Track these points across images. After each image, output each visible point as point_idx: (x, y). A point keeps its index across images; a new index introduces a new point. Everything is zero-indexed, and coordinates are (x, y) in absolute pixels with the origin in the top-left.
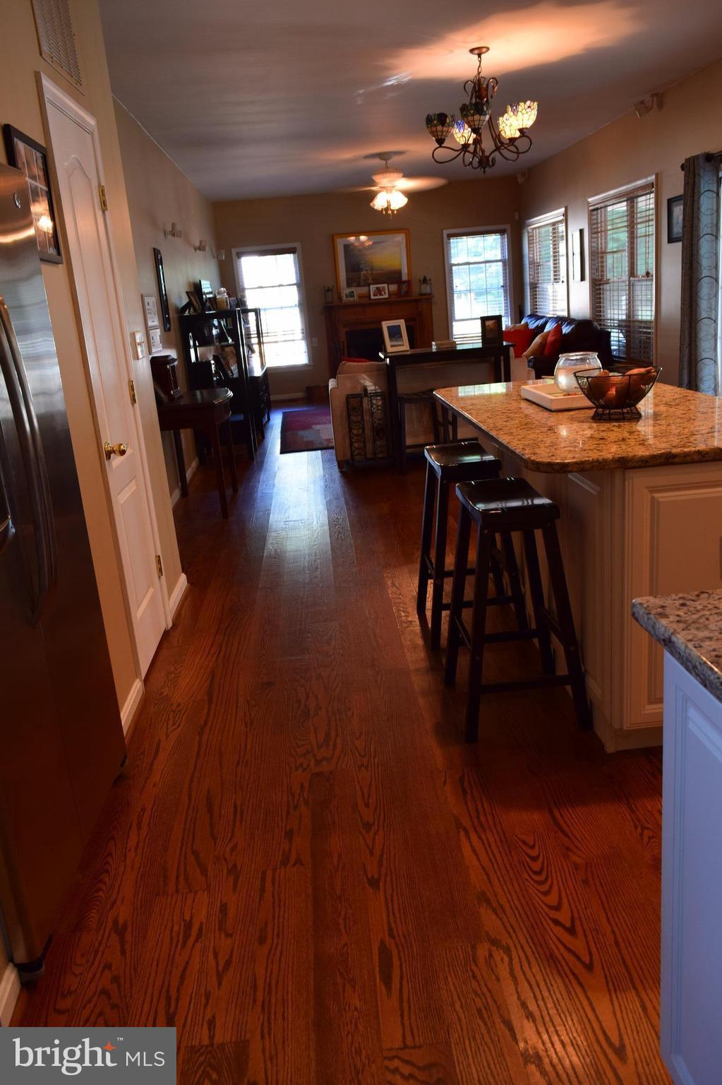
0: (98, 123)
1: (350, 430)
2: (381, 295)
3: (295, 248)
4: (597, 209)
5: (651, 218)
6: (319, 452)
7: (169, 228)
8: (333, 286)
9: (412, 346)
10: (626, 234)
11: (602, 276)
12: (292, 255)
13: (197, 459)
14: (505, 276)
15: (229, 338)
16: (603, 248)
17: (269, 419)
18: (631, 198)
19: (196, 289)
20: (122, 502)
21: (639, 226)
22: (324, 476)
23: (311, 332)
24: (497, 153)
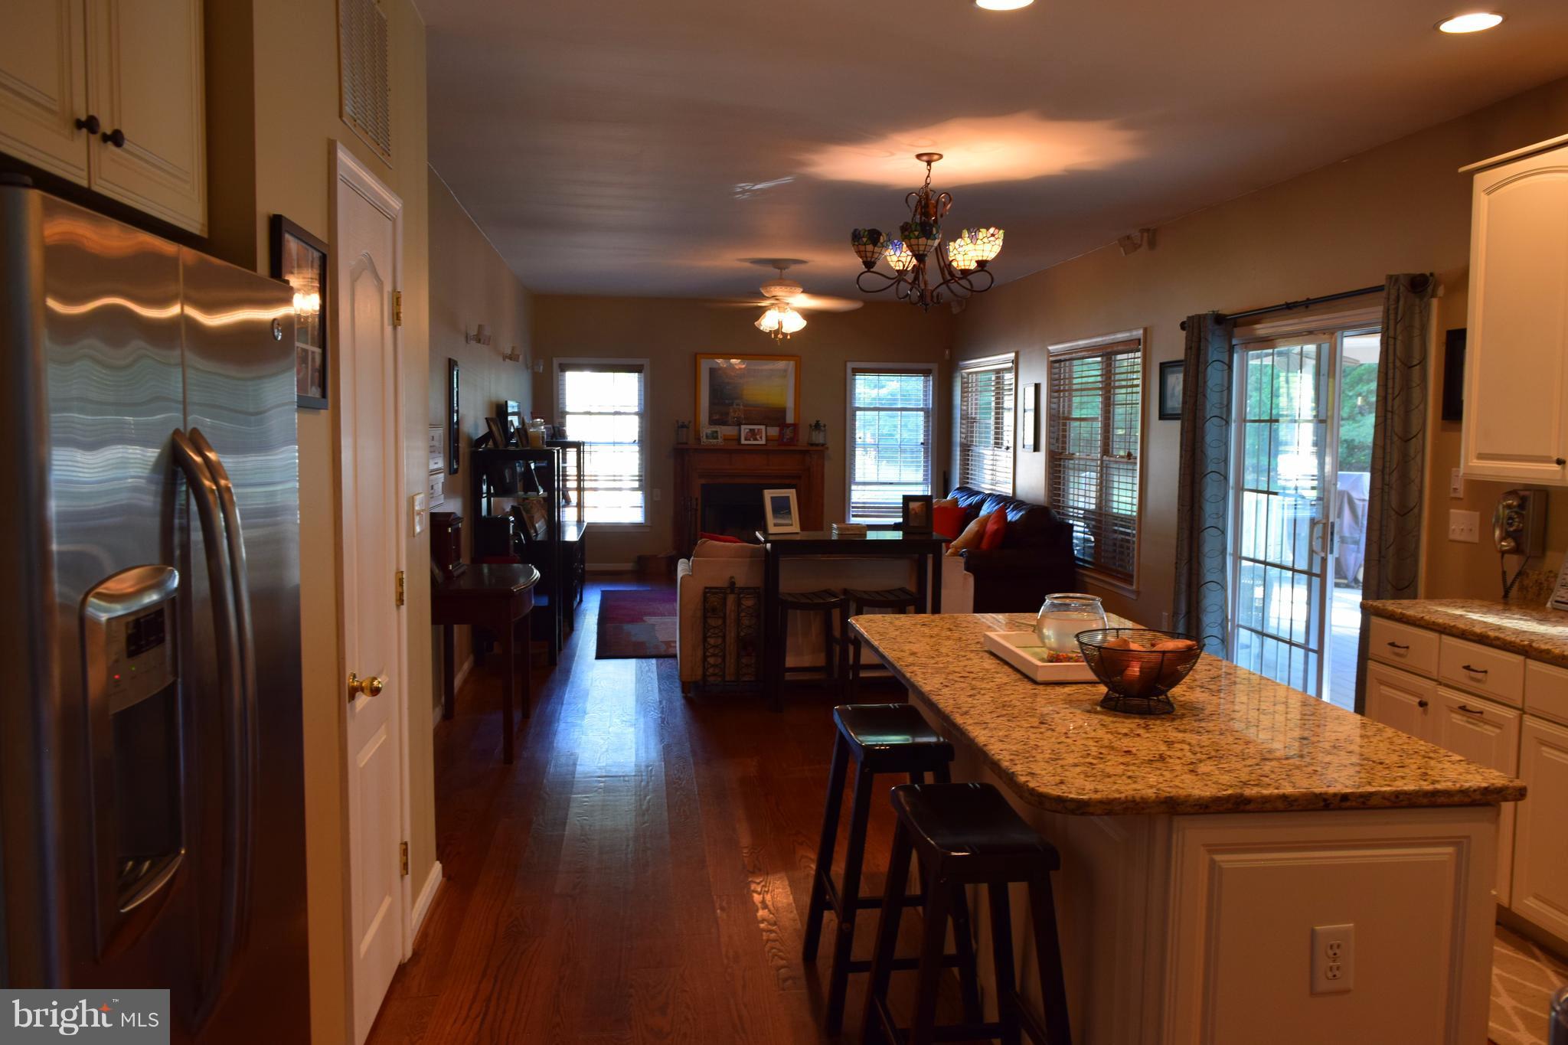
0: (405, 206)
1: (705, 639)
2: (756, 439)
3: (642, 365)
4: (1060, 361)
5: (1135, 382)
6: (654, 661)
7: (473, 332)
8: (690, 422)
9: (803, 528)
10: (1100, 399)
11: (1064, 448)
12: (637, 374)
13: (471, 658)
14: (926, 431)
15: (540, 488)
16: (1066, 412)
17: (581, 600)
18: (1108, 354)
19: (500, 412)
20: (362, 765)
21: (1118, 391)
22: (660, 702)
23: (651, 481)
24: (944, 286)
